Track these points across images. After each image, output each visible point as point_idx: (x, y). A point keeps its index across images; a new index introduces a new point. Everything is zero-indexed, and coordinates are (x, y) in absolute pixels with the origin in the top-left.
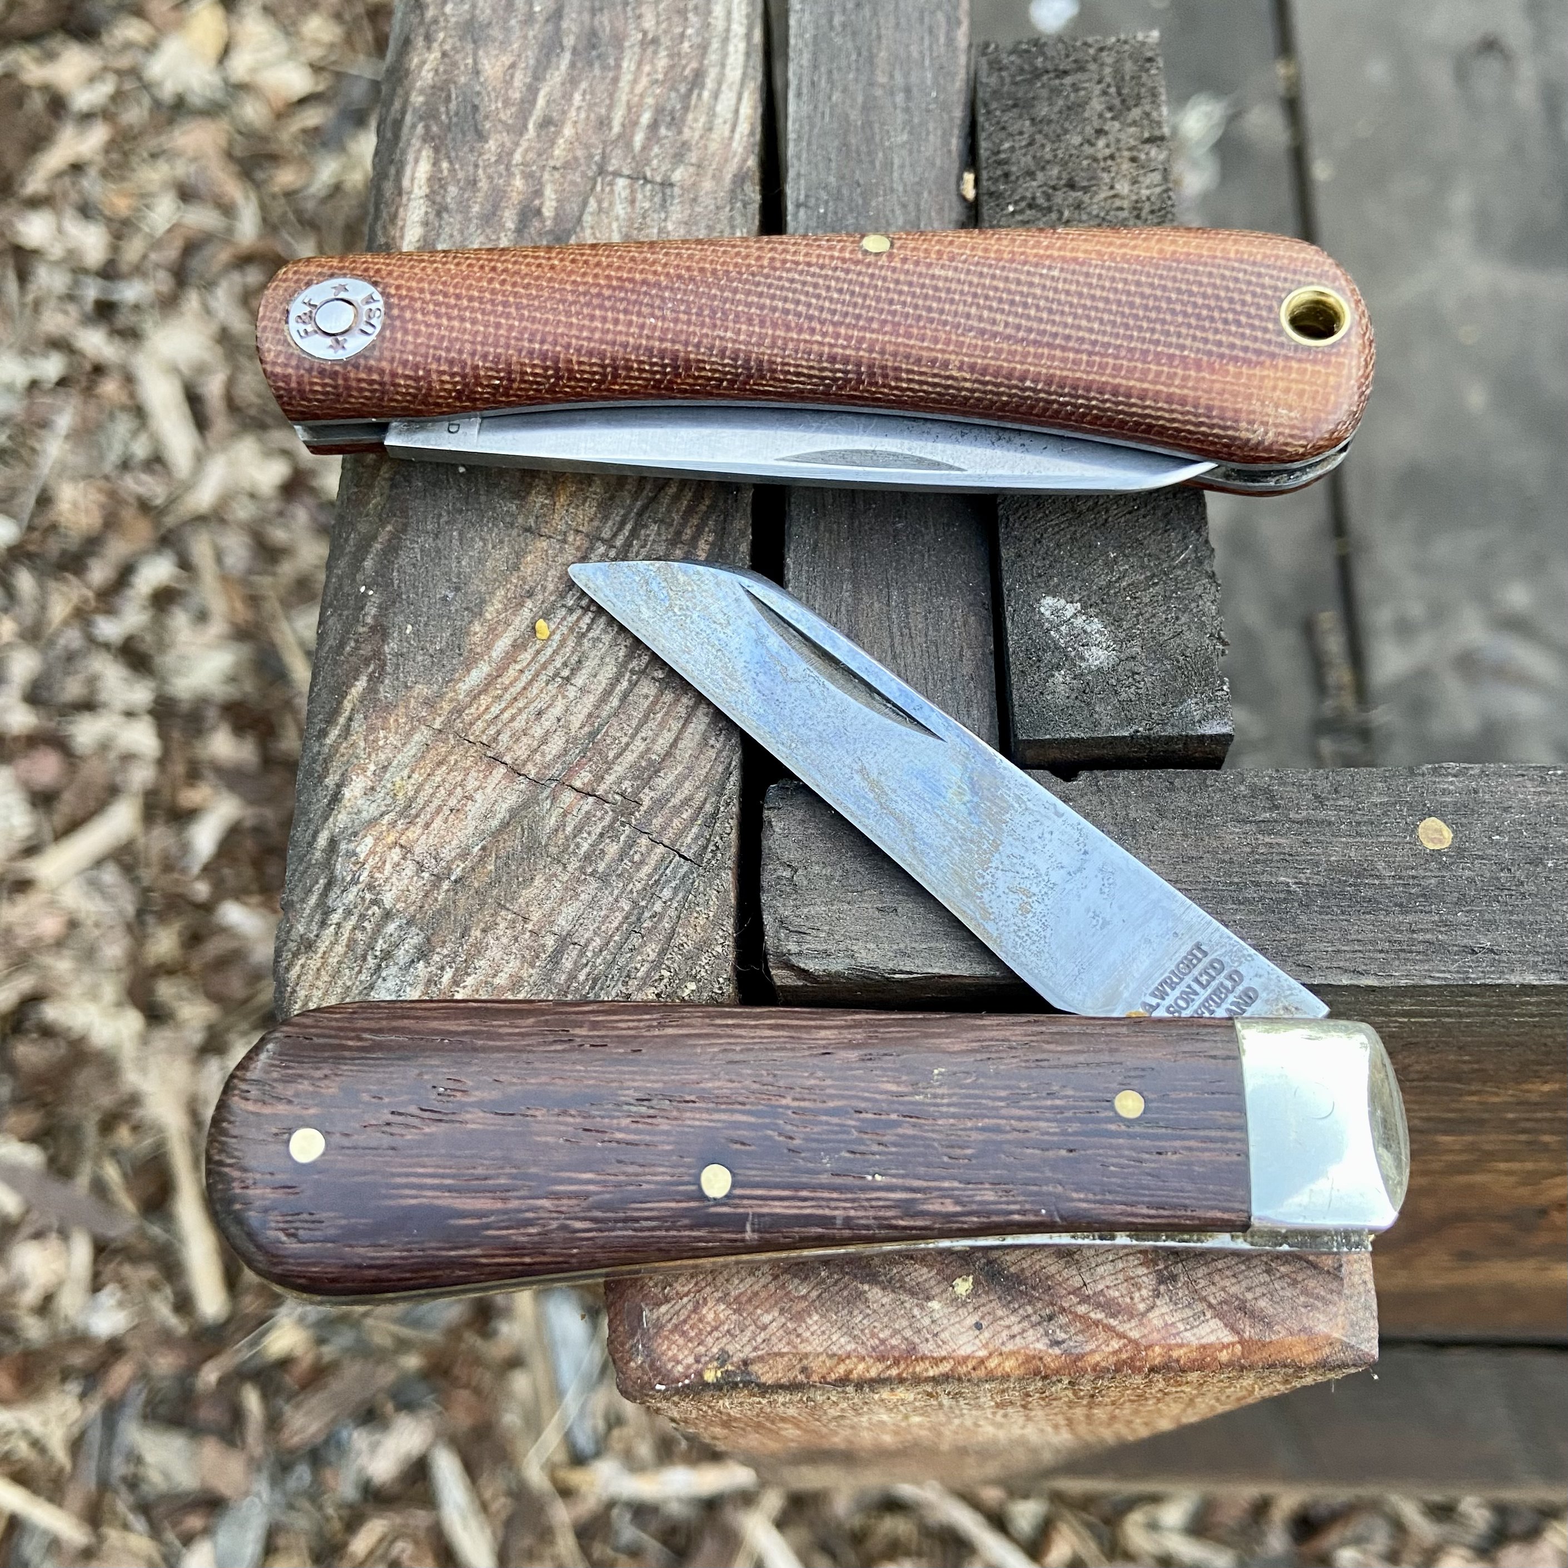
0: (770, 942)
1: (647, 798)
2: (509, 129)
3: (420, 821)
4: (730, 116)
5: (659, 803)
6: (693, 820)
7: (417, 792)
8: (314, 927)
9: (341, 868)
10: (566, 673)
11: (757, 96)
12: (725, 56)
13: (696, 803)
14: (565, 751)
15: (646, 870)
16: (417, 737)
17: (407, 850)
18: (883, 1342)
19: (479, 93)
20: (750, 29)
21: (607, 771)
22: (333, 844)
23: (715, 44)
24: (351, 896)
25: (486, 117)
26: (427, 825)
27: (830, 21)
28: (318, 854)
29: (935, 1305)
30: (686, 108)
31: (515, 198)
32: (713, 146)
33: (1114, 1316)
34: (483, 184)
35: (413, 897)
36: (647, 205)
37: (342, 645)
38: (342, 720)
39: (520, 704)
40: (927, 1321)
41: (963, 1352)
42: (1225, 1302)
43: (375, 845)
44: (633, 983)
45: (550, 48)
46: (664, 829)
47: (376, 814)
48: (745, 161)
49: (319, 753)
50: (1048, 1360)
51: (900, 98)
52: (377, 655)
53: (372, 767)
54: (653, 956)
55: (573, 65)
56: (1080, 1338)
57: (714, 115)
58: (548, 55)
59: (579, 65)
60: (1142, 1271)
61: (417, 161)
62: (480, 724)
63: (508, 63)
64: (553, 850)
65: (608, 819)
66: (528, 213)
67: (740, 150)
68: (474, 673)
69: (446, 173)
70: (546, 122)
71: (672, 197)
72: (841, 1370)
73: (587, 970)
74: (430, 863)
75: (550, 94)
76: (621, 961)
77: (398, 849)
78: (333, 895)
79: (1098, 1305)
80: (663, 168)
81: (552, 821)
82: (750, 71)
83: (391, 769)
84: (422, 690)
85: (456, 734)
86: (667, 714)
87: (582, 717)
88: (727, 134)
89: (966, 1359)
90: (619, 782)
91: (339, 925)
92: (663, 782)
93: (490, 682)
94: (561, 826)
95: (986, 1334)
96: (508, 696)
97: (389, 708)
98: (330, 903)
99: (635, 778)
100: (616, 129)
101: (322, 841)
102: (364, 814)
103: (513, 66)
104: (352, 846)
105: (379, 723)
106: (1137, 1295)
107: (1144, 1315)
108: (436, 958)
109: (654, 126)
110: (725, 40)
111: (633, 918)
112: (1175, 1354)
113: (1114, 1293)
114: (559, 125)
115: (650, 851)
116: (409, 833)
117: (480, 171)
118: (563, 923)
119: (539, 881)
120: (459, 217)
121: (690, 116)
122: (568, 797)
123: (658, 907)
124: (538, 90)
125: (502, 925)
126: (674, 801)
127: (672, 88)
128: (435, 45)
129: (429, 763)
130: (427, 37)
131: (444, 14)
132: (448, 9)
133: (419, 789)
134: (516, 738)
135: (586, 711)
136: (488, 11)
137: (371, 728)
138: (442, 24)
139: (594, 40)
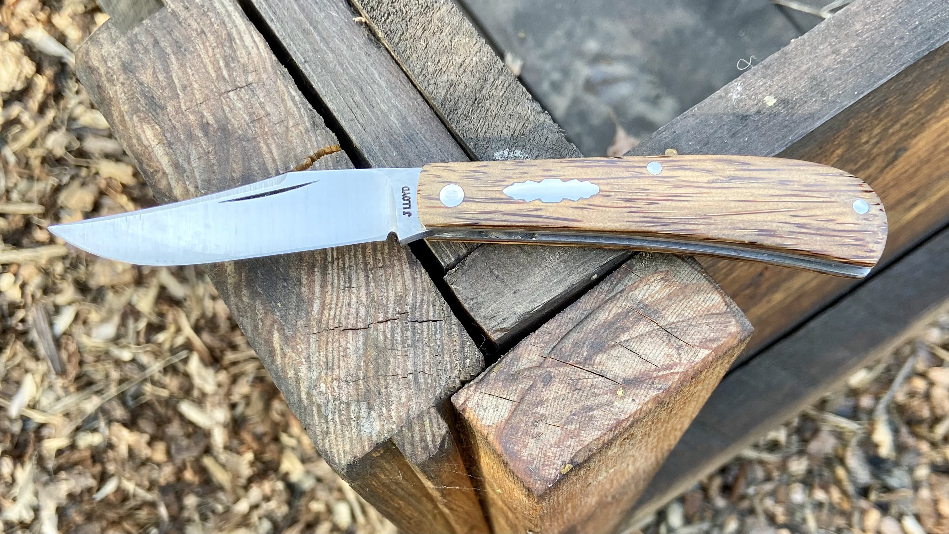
0: (484, 327)
1: (408, 309)
2: (171, 99)
3: (335, 367)
4: (252, 44)
5: (413, 308)
6: (428, 306)
7: (327, 358)
8: (324, 426)
9: (320, 400)
10: (347, 285)
11: (257, 32)
12: (234, 22)
13: (425, 301)
14: (368, 312)
15: (425, 334)
16: (312, 340)
17: (338, 379)
18: (608, 425)
19: (149, 92)
21: (388, 308)
22: (309, 395)
23: (227, 20)
24: (331, 406)
25: (159, 99)
26: (339, 367)
28: (306, 402)
29: (616, 403)
30: (234, 51)
31: (195, 124)
32: (256, 60)
33: (671, 369)
34: (178, 125)
35: (352, 393)
36: (247, 97)
37: (256, 327)
38: (278, 352)
39: (340, 305)
40: (617, 410)
41: (633, 411)
42: (701, 342)
43: (326, 385)
44: (449, 372)
45: (163, 57)
46: (421, 315)
47: (317, 374)
48: (271, 58)
49: (277, 369)
50: (660, 396)
52: (274, 322)
53: (304, 360)
54: (448, 359)
55: (178, 59)
56: (665, 383)
57: (247, 47)
58: (165, 61)
59: (180, 57)
60: (670, 350)
61: (144, 131)
62: (331, 322)
63: (151, 73)
64: (389, 347)
65: (400, 324)
66: (205, 127)
67: (266, 55)
68: (315, 305)
69: (160, 130)
70: (184, 88)
71: (255, 88)
72: (601, 442)
73: (430, 377)
74: (349, 378)
75: (177, 75)
76: (439, 368)
77: (335, 381)
78: (323, 410)
79: (665, 369)
80: (243, 79)
81: (381, 338)
83: (311, 356)
84: (301, 323)
85: (325, 330)
86: (393, 277)
87: (364, 296)
88: (257, 52)
89: (636, 413)
90: (394, 309)
91: (333, 419)
92: (410, 300)
93: (323, 305)
94: (386, 337)
95: (637, 401)
96: (333, 306)
97: (294, 336)
98: (324, 414)
99: (399, 305)
101: (304, 396)
102: (313, 377)
103: (154, 72)
104: (318, 390)
105: (294, 343)
106: (674, 359)
107: (679, 363)
108: (376, 407)
109: (227, 65)
110: (229, 16)
111: (433, 352)
112: (696, 368)
113: (667, 362)
114: (190, 86)
115: (422, 326)
116: (334, 373)
117: (173, 121)
118: (410, 368)
119: (392, 360)
120: (179, 144)
121: (238, 53)
122: (381, 326)
123: (439, 341)
124: (171, 76)
125: (391, 382)
126: (418, 304)
127: (223, 46)
128: (115, 82)
129: (323, 347)
130: (109, 80)
131: (109, 67)
132: (109, 64)
133: (326, 357)
134: (347, 318)
135: (364, 294)
136: (127, 57)
137: (293, 348)
138: (112, 72)
139: (178, 45)
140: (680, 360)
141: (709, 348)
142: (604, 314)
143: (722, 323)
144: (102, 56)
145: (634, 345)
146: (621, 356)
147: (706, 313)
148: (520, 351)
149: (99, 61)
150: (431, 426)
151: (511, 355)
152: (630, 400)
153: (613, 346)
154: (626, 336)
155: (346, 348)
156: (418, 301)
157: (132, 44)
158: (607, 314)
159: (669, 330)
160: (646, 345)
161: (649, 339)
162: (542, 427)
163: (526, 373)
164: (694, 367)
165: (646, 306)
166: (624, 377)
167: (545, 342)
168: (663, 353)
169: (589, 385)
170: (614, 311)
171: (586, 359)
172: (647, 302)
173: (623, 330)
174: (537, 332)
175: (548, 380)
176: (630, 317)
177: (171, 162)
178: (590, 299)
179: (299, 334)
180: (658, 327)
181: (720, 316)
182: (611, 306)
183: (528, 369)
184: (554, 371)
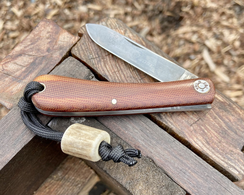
1: (102, 60)
2: (218, 113)
4: (198, 143)
5: (100, 61)
6: (95, 63)
13: (97, 65)
23: (213, 151)
25: (223, 111)
29: (23, 48)
30: (203, 138)
32: (193, 136)
33: (5, 63)
40: (23, 46)
46: (97, 59)
48: (187, 138)
51: (184, 171)
55: (224, 128)
57: (199, 141)
58: (229, 127)
60: (6, 69)
61: (222, 99)
67: (190, 139)
71: (188, 124)
75: (221, 122)
80: (195, 127)
88: (194, 140)
92: (102, 64)
98: (119, 25)
99: (106, 61)
100: (207, 126)
103: (230, 121)
109: (204, 131)
110: (213, 153)
113: (7, 64)
114: (214, 119)
124: (223, 121)
127: (209, 139)
139: (227, 134)
140: (2, 66)
145: (20, 67)
146: (24, 63)
152: (18, 50)
153: (27, 65)
154: (23, 70)
156: (99, 64)
158: (32, 76)
159: (8, 75)
160: (16, 68)
161: (14, 71)
163: (57, 50)
165: (17, 82)
166: (22, 56)
168: (9, 67)
169: (34, 51)
171: (37, 59)
172: (17, 83)
173: (25, 72)
175: (48, 50)
176: (23, 77)
180: (12, 75)
183: (56, 52)
184: (47, 53)
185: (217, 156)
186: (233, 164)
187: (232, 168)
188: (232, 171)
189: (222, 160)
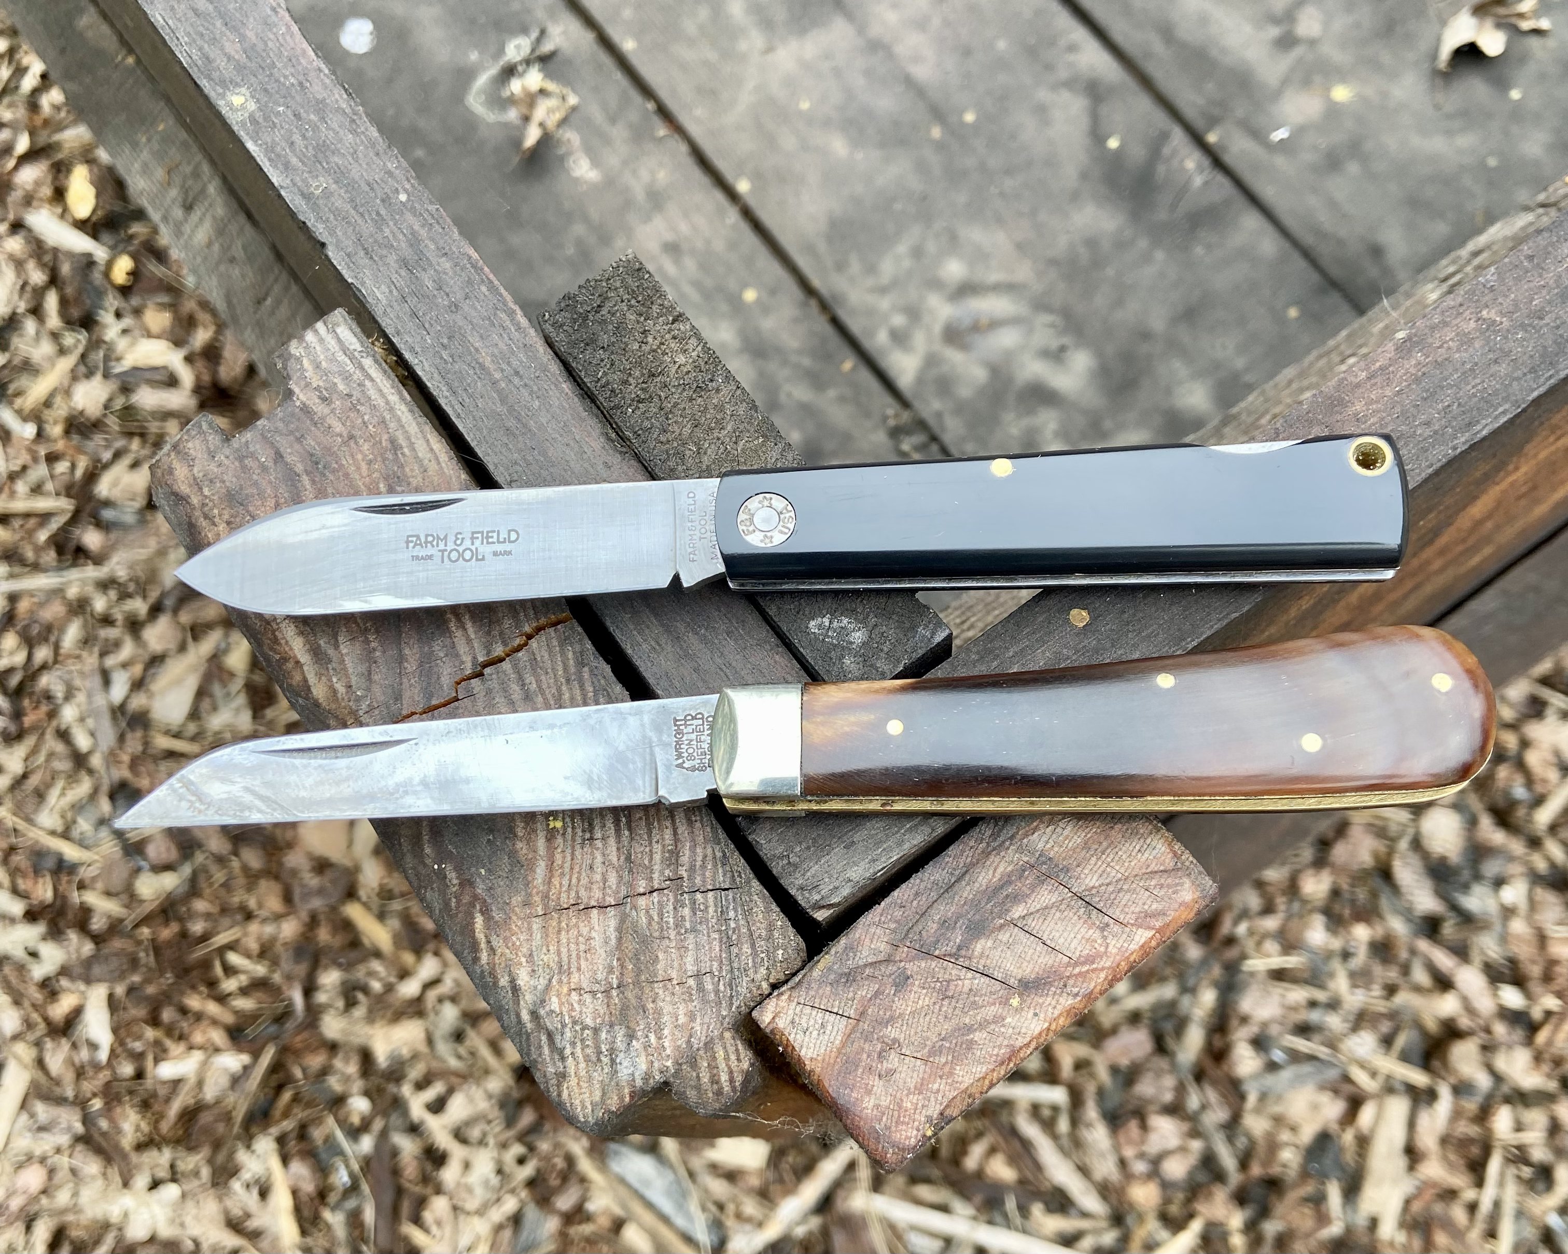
0: (803, 903)
1: (683, 872)
3: (573, 969)
4: (429, 455)
5: (692, 870)
6: (715, 866)
7: (559, 956)
8: (559, 1064)
9: (552, 1023)
10: (588, 835)
11: (436, 433)
12: (399, 420)
13: (710, 857)
14: (621, 877)
15: (711, 910)
16: (535, 927)
17: (579, 989)
18: (997, 1055)
20: (400, 394)
21: (652, 872)
22: (534, 1015)
23: (388, 417)
24: (568, 1034)
26: (579, 969)
27: (442, 358)
28: (530, 1023)
29: (1009, 1020)
30: (402, 466)
33: (1093, 963)
35: (602, 1011)
37: (447, 904)
38: (483, 946)
39: (577, 869)
40: (1010, 1030)
41: (1037, 1032)
42: (1138, 918)
43: (559, 999)
44: (751, 971)
45: (291, 479)
46: (704, 882)
47: (546, 982)
48: (459, 477)
49: (482, 972)
50: (1078, 1006)
51: (516, 381)
52: (475, 897)
53: (523, 960)
54: (749, 951)
55: (313, 482)
56: (1085, 985)
57: (420, 460)
59: (316, 480)
60: (1091, 932)
62: (564, 895)
64: (656, 934)
65: (671, 896)
67: (452, 472)
68: (538, 871)
72: (987, 1082)
73: (722, 983)
74: (596, 987)
76: (735, 965)
77: (573, 993)
78: (557, 1041)
79: (1084, 963)
81: (644, 920)
82: (419, 419)
83: (535, 954)
84: (517, 900)
85: (555, 910)
87: (615, 853)
88: (436, 468)
89: (1040, 1034)
90: (662, 873)
91: (573, 1054)
92: (685, 858)
93: (550, 869)
94: (650, 918)
95: (1042, 1016)
96: (567, 870)
97: (508, 921)
98: (559, 1046)
99: (669, 866)
101: (525, 1016)
102: (540, 987)
104: (548, 1007)
105: (508, 934)
106: (1096, 945)
107: (1106, 952)
108: (640, 1033)
110: (391, 410)
111: (725, 940)
112: (1132, 959)
113: (1086, 952)
115: (706, 899)
116: (572, 980)
118: (691, 968)
119: (661, 956)
121: (407, 470)
122: (642, 902)
123: (733, 925)
125: (661, 992)
126: (699, 863)
127: (384, 460)
128: (217, 520)
129: (553, 936)
130: (206, 517)
131: (206, 497)
132: (206, 491)
133: (559, 953)
134: (589, 889)
135: (614, 849)
136: (234, 480)
137: (506, 939)
138: (211, 504)
139: (314, 459)
140: (1107, 947)
141: (1149, 928)
142: (987, 874)
143: (1169, 886)
144: (195, 479)
145: (1033, 924)
146: (1014, 943)
147: (1144, 871)
148: (857, 935)
149: (190, 486)
150: (727, 1058)
151: (843, 941)
152: (1032, 1012)
153: (1002, 926)
154: (1021, 908)
155: (589, 939)
156: (699, 859)
157: (241, 459)
158: (991, 872)
159: (1087, 899)
160: (1052, 924)
161: (1058, 914)
162: (893, 1060)
163: (867, 971)
164: (1128, 958)
165: (1051, 859)
166: (1019, 977)
167: (896, 922)
168: (1079, 936)
169: (966, 989)
170: (1001, 869)
171: (959, 948)
172: (1051, 854)
173: (1017, 899)
174: (883, 903)
175: (902, 982)
176: (1027, 878)
177: (308, 646)
178: (963, 851)
179: (514, 918)
180: (1070, 894)
181: (1166, 875)
182: (997, 860)
183: (871, 964)
184: (911, 968)
185: (383, 395)
186: (341, 357)
187: (352, 348)
188: (354, 340)
189: (372, 380)
